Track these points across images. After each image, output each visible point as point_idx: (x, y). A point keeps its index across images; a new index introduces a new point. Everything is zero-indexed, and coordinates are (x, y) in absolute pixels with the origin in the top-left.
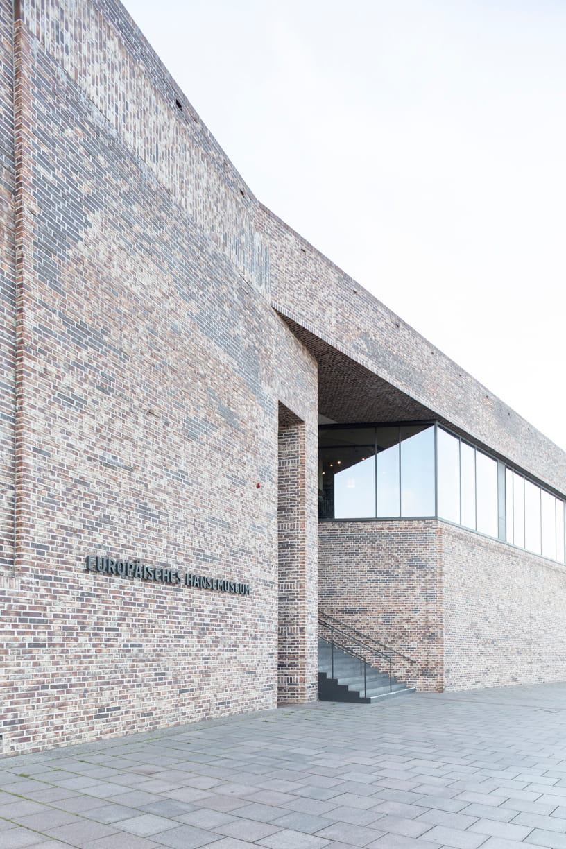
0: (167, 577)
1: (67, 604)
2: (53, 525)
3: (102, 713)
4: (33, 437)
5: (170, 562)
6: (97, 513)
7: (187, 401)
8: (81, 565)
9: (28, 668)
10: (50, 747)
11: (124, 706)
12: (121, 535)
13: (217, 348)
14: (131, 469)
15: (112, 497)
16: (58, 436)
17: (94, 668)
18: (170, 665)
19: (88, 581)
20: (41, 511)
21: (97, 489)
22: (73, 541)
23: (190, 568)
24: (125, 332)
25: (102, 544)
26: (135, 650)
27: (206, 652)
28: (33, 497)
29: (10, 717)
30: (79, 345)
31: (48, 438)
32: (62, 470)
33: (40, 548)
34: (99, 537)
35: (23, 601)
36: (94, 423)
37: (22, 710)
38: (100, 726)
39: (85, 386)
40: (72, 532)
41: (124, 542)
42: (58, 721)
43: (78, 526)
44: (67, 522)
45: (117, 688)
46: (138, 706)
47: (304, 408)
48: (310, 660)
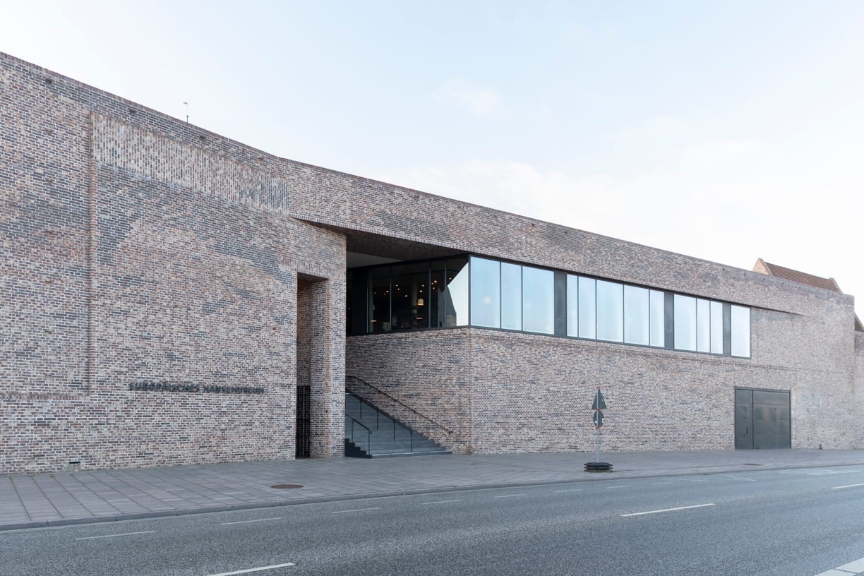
0: (189, 389)
1: (119, 405)
2: (109, 371)
3: (141, 455)
4: (97, 334)
5: (191, 380)
6: (136, 362)
7: (207, 293)
8: (127, 387)
9: (95, 434)
10: (108, 468)
11: (156, 453)
12: (154, 371)
13: (234, 257)
14: (160, 338)
15: (147, 353)
16: (111, 331)
17: (135, 434)
18: (192, 433)
19: (131, 395)
20: (102, 366)
21: (137, 351)
22: (122, 377)
23: (209, 382)
24: (157, 271)
25: (140, 376)
26: (165, 426)
27: (223, 426)
28: (97, 360)
29: (84, 454)
30: (125, 286)
31: (106, 333)
32: (114, 345)
33: (101, 382)
34: (139, 374)
35: (91, 405)
36: (134, 320)
37: (91, 452)
38: (140, 461)
39: (129, 304)
40: (120, 373)
41: (157, 374)
42: (113, 458)
43: (125, 370)
44: (117, 369)
45: (151, 445)
46: (166, 453)
47: (329, 270)
48: (335, 431)
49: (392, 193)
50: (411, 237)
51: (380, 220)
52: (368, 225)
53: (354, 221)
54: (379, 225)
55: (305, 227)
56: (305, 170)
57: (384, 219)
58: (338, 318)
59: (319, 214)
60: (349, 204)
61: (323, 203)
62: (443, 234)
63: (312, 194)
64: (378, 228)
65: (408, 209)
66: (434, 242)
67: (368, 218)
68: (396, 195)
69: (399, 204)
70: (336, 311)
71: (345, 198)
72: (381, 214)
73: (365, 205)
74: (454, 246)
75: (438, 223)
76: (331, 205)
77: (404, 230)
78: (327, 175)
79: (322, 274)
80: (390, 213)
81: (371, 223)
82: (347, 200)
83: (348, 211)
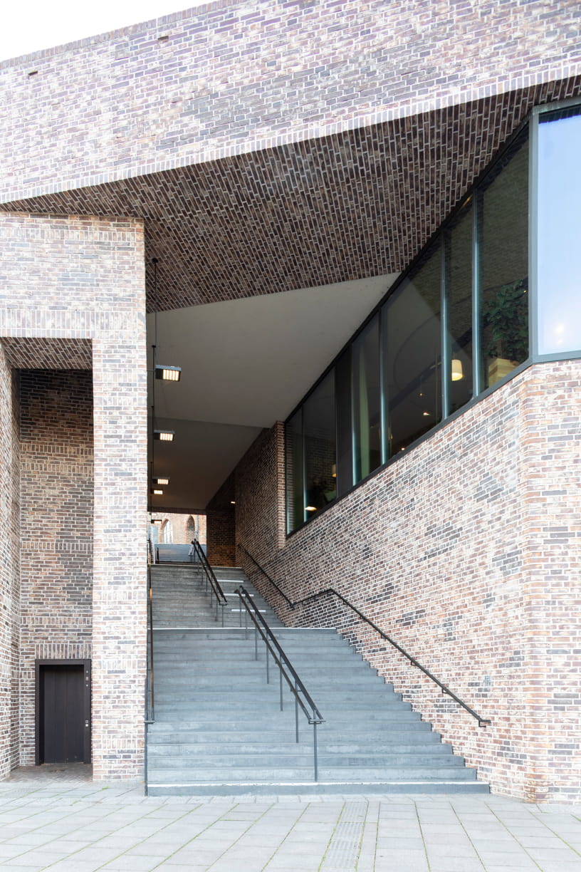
47: (92, 317)
51: (195, 122)
52: (161, 153)
53: (125, 159)
54: (189, 139)
57: (204, 116)
58: (121, 432)
59: (36, 174)
60: (108, 116)
61: (46, 143)
62: (409, 74)
63: (18, 131)
64: (188, 147)
65: (280, 50)
66: (374, 114)
67: (159, 131)
68: (239, 26)
69: (253, 47)
70: (116, 413)
71: (97, 104)
72: (199, 104)
73: (151, 100)
74: (456, 96)
75: (388, 46)
76: (65, 136)
77: (268, 121)
78: (53, 65)
79: (73, 330)
80: (222, 88)
81: (170, 143)
82: (103, 107)
83: (108, 136)
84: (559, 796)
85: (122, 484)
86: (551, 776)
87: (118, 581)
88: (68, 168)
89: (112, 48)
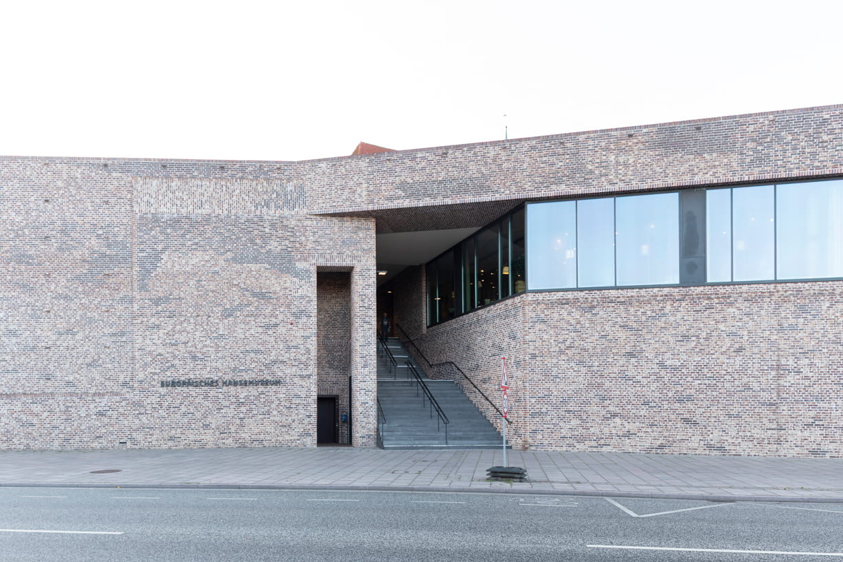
0: (212, 384)
1: (154, 399)
2: (146, 373)
3: (171, 439)
4: (137, 345)
5: (212, 376)
6: (167, 365)
7: (225, 301)
8: (159, 385)
9: (137, 422)
10: (147, 448)
11: (183, 437)
12: (181, 371)
13: (249, 265)
14: (185, 343)
15: (175, 357)
16: (148, 342)
17: (166, 422)
18: (214, 421)
19: (163, 390)
20: (141, 369)
21: (167, 355)
22: (156, 377)
23: (227, 378)
24: (182, 289)
25: (169, 376)
26: (190, 415)
27: (242, 415)
28: (137, 365)
29: (129, 437)
30: (157, 305)
31: (144, 344)
32: (150, 353)
33: (141, 382)
34: (168, 374)
35: (134, 400)
36: (165, 331)
37: (134, 435)
38: (170, 443)
39: (160, 319)
40: (155, 374)
41: (183, 373)
42: (150, 440)
43: (158, 371)
44: (153, 371)
45: (179, 430)
46: (192, 437)
47: (354, 257)
48: (365, 419)
49: (414, 159)
50: (439, 201)
51: (400, 192)
52: (386, 202)
53: (372, 202)
54: (398, 198)
55: (324, 220)
56: (321, 165)
57: (404, 191)
58: (366, 305)
59: (334, 204)
60: (365, 185)
61: (339, 192)
62: (481, 187)
63: (327, 187)
64: (398, 201)
65: (433, 171)
66: (469, 199)
67: (386, 194)
68: (418, 160)
69: (423, 169)
70: (364, 297)
71: (361, 180)
72: (403, 186)
73: (383, 182)
74: (498, 197)
75: (474, 176)
76: (347, 191)
77: (429, 196)
78: (343, 163)
79: (347, 262)
80: (411, 181)
81: (390, 199)
82: (363, 182)
83: (365, 193)
84: (533, 448)
85: (366, 326)
86: (530, 441)
87: (365, 366)
88: (348, 203)
89: (368, 160)
